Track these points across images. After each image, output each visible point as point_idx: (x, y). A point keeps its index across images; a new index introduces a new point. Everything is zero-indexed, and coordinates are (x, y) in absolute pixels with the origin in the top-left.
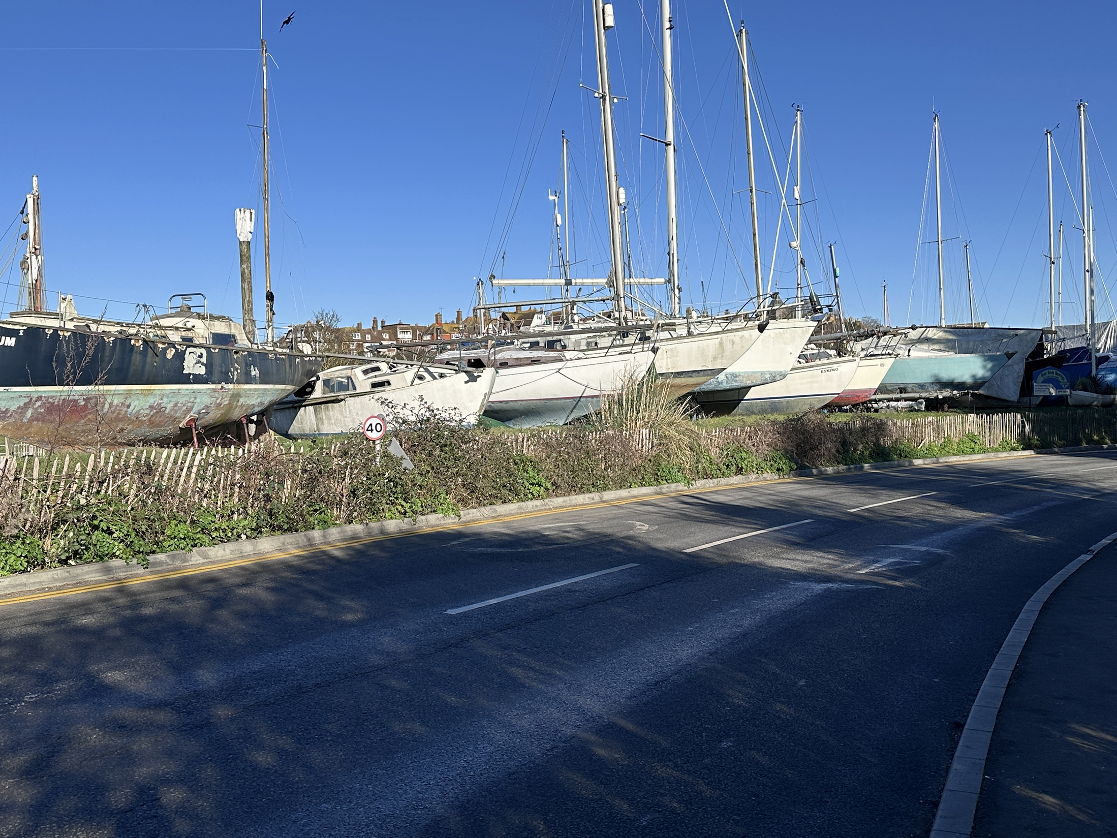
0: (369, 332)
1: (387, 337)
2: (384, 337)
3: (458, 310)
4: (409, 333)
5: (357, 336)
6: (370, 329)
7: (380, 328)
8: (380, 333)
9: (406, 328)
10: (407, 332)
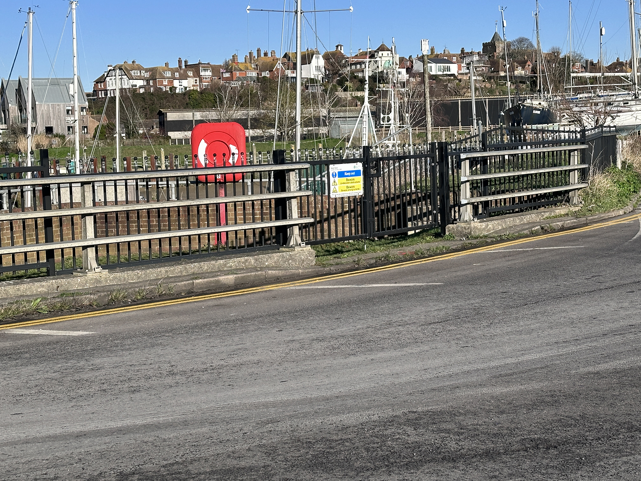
1: (192, 75)
2: (189, 74)
4: (209, 71)
5: (168, 74)
6: (178, 68)
7: (184, 67)
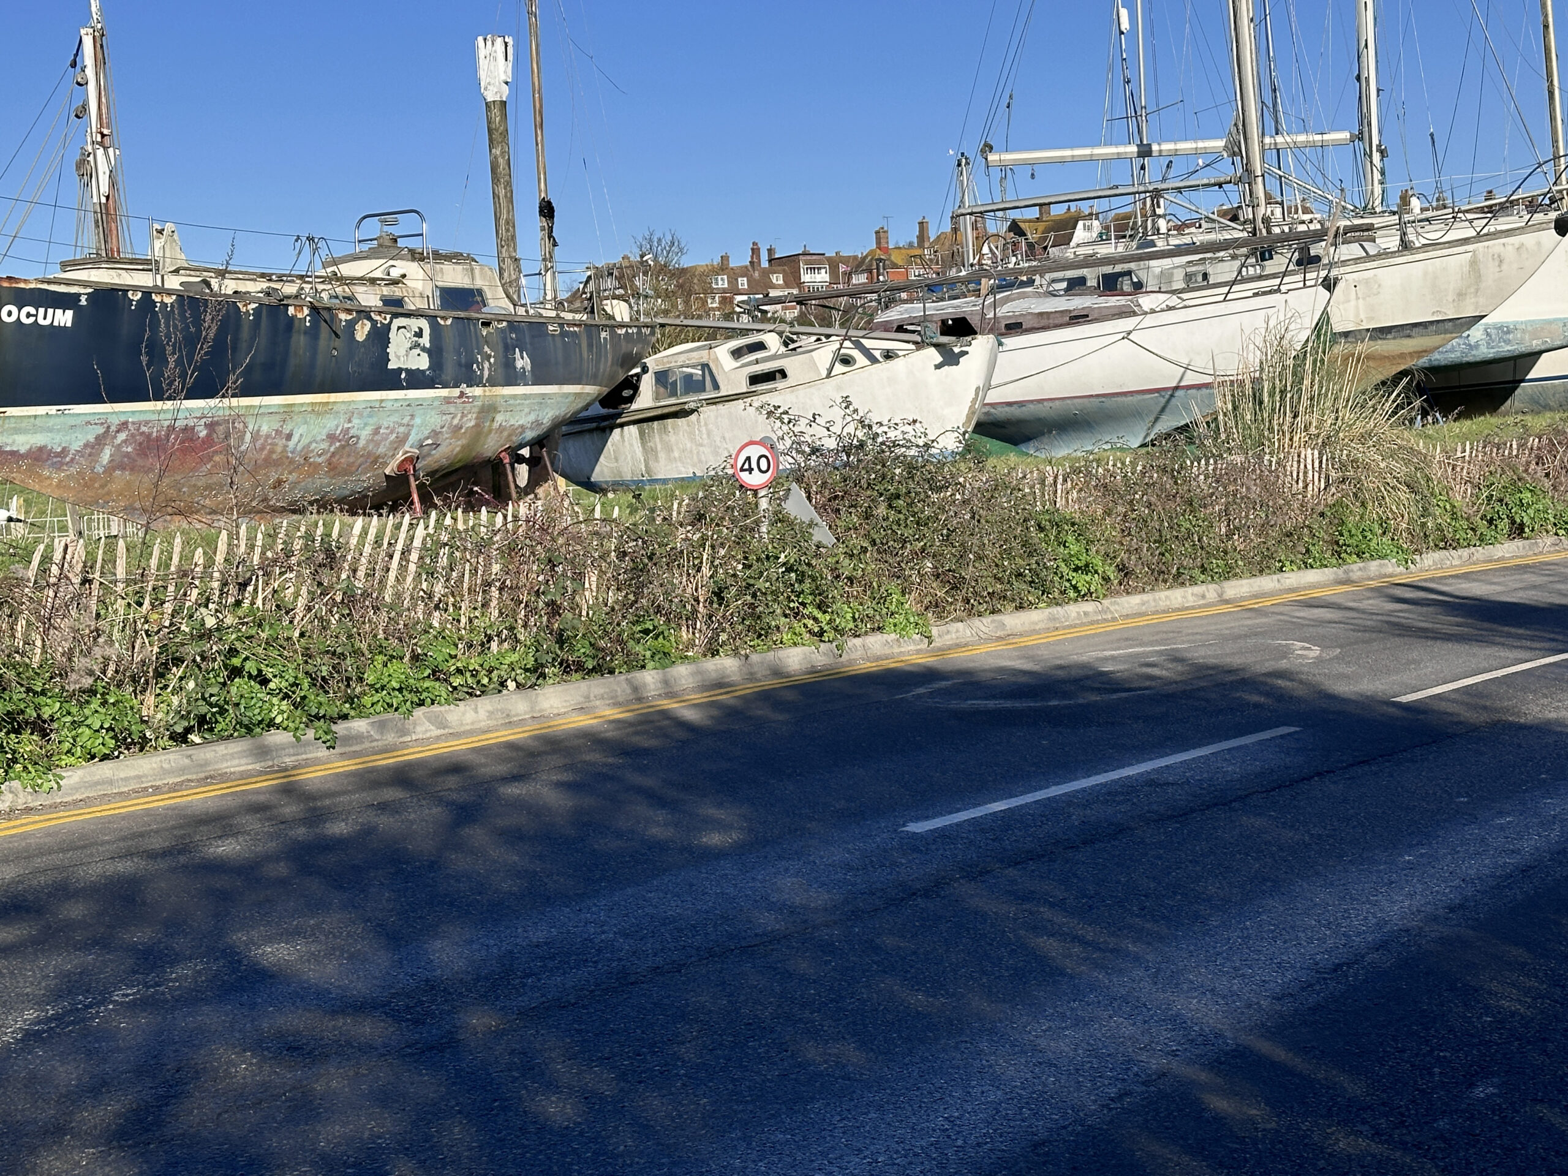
0: (744, 272)
1: (781, 282)
2: (774, 281)
3: (920, 220)
4: (823, 271)
5: (720, 282)
6: (746, 267)
7: (765, 264)
8: (766, 273)
9: (815, 261)
10: (819, 269)
